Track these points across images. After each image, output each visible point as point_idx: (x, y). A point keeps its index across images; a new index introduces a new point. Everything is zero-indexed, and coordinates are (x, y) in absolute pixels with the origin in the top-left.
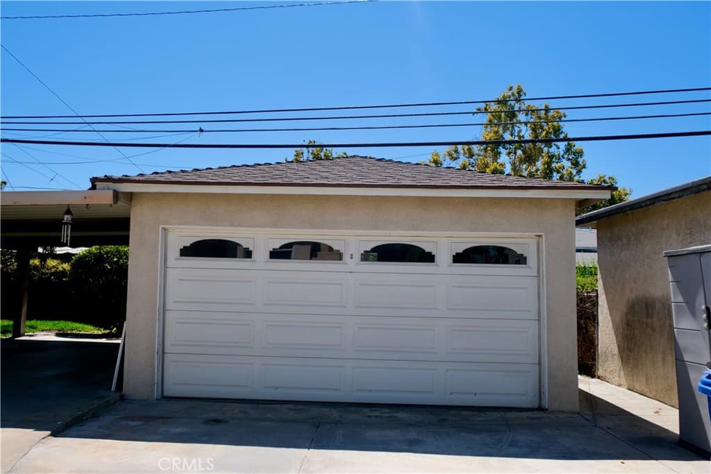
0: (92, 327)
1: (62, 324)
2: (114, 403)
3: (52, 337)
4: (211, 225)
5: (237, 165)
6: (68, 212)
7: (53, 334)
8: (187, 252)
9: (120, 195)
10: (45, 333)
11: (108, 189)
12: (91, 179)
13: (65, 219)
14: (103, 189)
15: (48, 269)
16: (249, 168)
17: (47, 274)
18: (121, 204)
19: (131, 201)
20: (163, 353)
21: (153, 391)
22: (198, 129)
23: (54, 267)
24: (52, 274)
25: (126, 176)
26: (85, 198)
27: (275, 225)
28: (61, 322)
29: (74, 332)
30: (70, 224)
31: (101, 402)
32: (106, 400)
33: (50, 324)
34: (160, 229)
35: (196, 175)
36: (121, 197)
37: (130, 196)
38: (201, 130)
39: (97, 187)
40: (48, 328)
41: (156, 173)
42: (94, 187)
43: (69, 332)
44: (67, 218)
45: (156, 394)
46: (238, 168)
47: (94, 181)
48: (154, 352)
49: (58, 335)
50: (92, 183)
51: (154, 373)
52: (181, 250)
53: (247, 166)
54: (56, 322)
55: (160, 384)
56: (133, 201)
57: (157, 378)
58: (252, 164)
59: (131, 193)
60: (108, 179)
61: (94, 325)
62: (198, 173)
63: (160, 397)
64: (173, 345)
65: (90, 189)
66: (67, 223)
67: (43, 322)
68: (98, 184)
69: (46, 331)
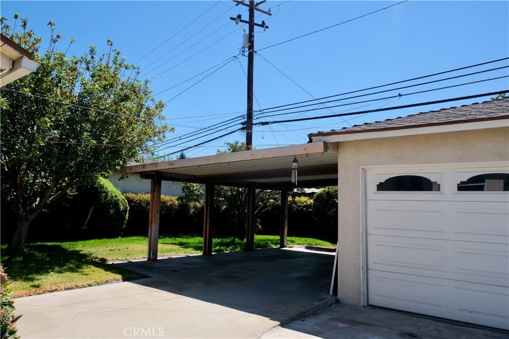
0: (329, 244)
1: (311, 241)
2: (331, 305)
3: (302, 249)
4: (401, 164)
5: (423, 112)
6: (295, 161)
7: (304, 247)
8: (382, 187)
9: (329, 145)
10: (299, 246)
11: (320, 141)
12: (308, 135)
13: (294, 166)
14: (317, 141)
15: (302, 203)
16: (435, 113)
17: (301, 206)
18: (330, 152)
19: (338, 150)
20: (367, 269)
21: (360, 299)
22: (398, 95)
23: (305, 202)
24: (304, 206)
25: (333, 130)
26: (305, 149)
27: (461, 160)
28: (310, 238)
29: (318, 246)
30: (297, 169)
31: (321, 303)
32: (324, 302)
33: (303, 240)
34: (360, 170)
35: (387, 123)
36: (330, 147)
37: (337, 145)
38: (400, 95)
39: (313, 140)
40: (302, 242)
41: (356, 126)
42: (311, 141)
43: (315, 246)
44: (295, 165)
45: (362, 302)
46: (424, 115)
47: (311, 136)
48: (359, 268)
49: (307, 248)
50: (310, 138)
51: (360, 285)
52: (378, 185)
53: (433, 112)
54: (307, 239)
55: (366, 294)
56: (339, 150)
57: (363, 289)
58: (439, 110)
59: (338, 142)
60: (320, 134)
61: (330, 242)
62: (389, 122)
63: (366, 305)
64: (374, 263)
65: (309, 142)
66: (295, 169)
67: (299, 238)
68: (313, 138)
69: (301, 244)
